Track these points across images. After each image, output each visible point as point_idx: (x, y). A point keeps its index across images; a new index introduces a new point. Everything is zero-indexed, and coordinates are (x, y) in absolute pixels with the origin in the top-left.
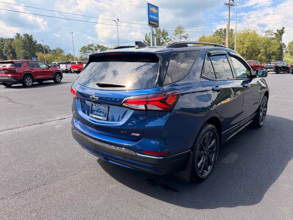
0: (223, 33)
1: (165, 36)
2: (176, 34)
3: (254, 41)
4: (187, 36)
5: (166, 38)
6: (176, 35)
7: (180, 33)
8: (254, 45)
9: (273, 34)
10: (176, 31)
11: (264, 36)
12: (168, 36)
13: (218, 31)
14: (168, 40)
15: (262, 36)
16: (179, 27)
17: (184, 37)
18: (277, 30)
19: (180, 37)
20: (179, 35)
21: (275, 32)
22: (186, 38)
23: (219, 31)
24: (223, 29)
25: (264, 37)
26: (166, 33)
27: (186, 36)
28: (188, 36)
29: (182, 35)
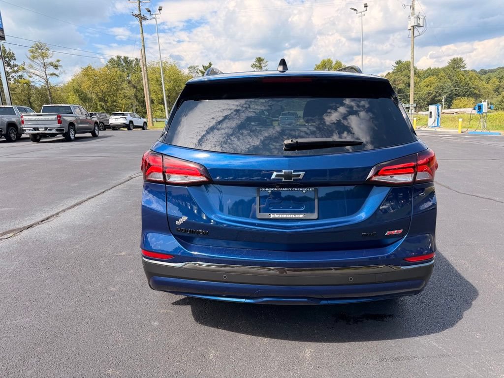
0: (122, 65)
1: (7, 59)
2: (34, 57)
3: (175, 81)
4: (57, 64)
5: (12, 63)
6: (35, 60)
7: (43, 57)
8: (178, 86)
9: (199, 71)
10: (32, 52)
11: (187, 74)
12: (15, 60)
13: (114, 60)
14: (16, 69)
15: (185, 74)
16: (37, 45)
17: (51, 64)
18: (203, 67)
19: (42, 65)
20: (39, 61)
21: (200, 69)
22: (56, 67)
23: (116, 59)
24: (123, 58)
25: (187, 76)
26: (10, 53)
27: (55, 63)
28: (60, 63)
29: (48, 60)
